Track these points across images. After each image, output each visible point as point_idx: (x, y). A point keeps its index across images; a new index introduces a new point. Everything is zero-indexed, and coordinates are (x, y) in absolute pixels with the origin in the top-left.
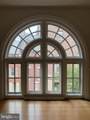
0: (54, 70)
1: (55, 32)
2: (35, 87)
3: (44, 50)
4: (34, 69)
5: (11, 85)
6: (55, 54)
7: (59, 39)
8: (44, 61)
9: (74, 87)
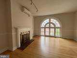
1: (53, 21)
2: (47, 34)
7: (54, 22)
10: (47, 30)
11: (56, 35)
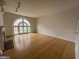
0: (25, 28)
3: (23, 24)
4: (21, 28)
5: (15, 32)
6: (25, 25)
8: (23, 26)
9: (29, 31)
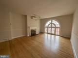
10: (50, 29)
11: (56, 34)
